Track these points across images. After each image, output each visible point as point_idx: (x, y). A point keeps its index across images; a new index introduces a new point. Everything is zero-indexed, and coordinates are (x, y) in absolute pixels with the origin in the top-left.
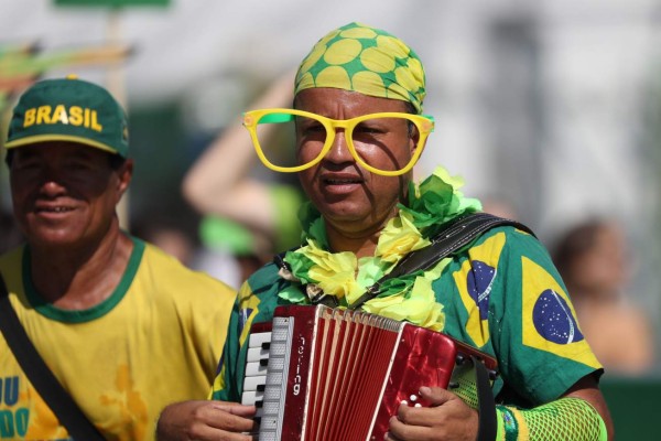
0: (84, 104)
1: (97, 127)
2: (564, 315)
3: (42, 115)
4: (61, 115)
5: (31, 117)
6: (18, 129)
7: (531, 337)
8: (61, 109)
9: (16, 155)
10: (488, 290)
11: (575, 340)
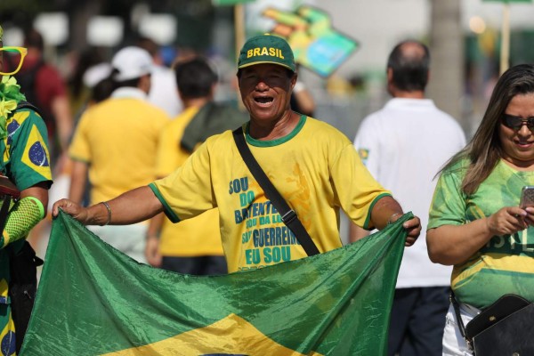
0: (275, 47)
1: (281, 57)
2: (42, 154)
3: (257, 52)
4: (265, 52)
5: (250, 54)
6: (244, 59)
7: (25, 159)
8: (265, 49)
9: (244, 72)
10: (14, 133)
11: (44, 165)
